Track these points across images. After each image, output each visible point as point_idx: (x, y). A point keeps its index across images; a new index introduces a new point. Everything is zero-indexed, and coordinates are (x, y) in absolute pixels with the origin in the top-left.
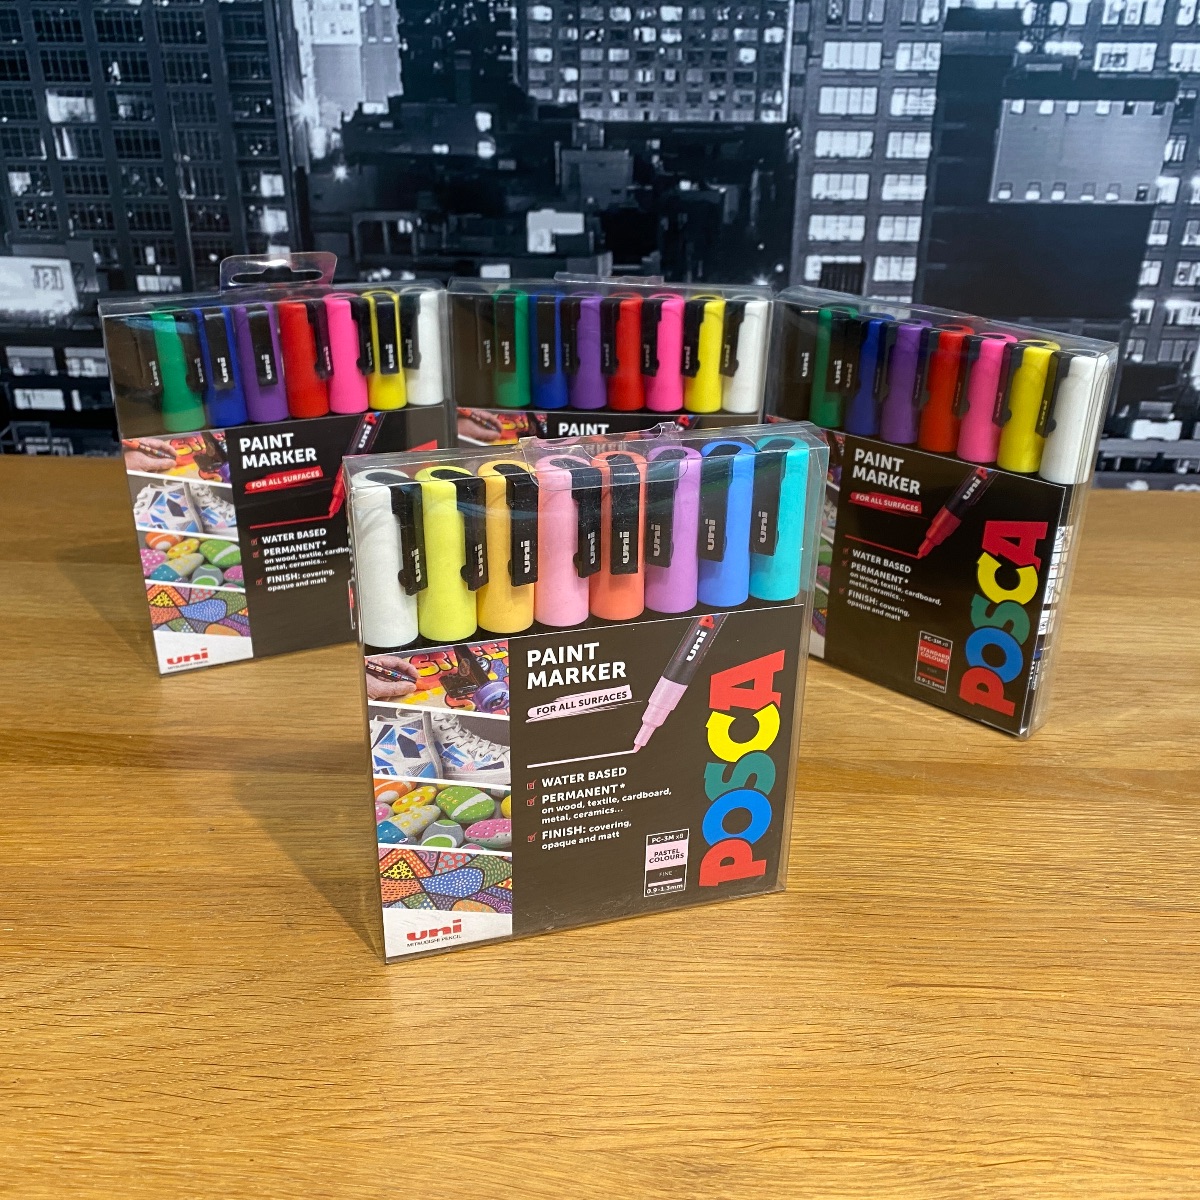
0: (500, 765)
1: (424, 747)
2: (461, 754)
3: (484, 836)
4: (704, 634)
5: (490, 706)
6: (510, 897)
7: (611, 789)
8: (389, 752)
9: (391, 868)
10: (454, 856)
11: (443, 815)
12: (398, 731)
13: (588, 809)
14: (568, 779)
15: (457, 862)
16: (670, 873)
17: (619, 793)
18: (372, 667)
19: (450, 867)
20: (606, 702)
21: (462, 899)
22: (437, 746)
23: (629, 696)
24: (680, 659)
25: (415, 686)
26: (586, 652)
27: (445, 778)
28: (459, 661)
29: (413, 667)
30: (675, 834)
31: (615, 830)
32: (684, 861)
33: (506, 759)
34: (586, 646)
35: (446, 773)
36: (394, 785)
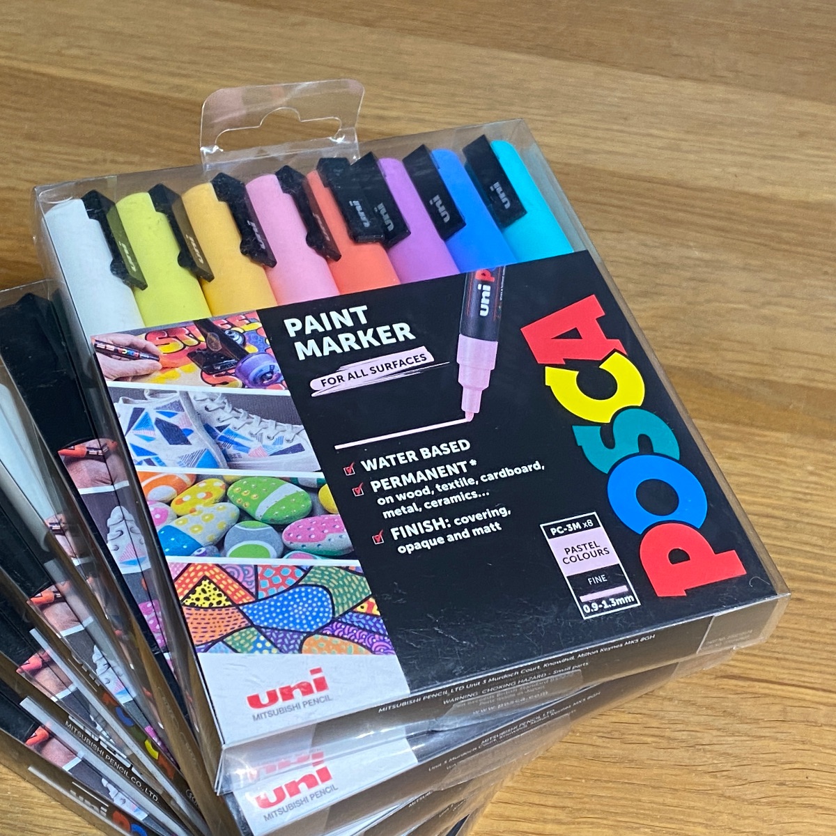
0: (298, 448)
1: (191, 431)
2: (243, 438)
3: (310, 540)
4: (487, 288)
5: (261, 380)
6: (381, 626)
7: (459, 467)
8: (149, 439)
9: (193, 591)
10: (278, 569)
11: (244, 515)
12: (154, 416)
13: (438, 496)
14: (396, 459)
15: (284, 578)
16: (603, 579)
17: (472, 472)
18: (101, 346)
19: (278, 586)
20: (404, 367)
21: (310, 634)
22: (208, 429)
23: (430, 359)
24: (472, 315)
25: (159, 365)
26: (354, 316)
27: (231, 467)
28: (205, 336)
29: (151, 345)
30: (581, 521)
31: (493, 520)
32: (613, 559)
33: (304, 439)
34: (352, 310)
35: (230, 462)
36: (166, 480)
